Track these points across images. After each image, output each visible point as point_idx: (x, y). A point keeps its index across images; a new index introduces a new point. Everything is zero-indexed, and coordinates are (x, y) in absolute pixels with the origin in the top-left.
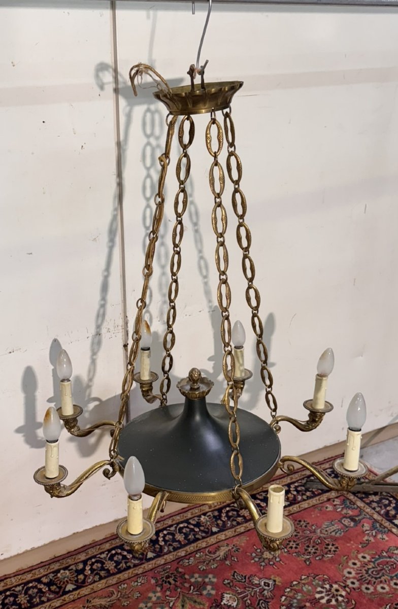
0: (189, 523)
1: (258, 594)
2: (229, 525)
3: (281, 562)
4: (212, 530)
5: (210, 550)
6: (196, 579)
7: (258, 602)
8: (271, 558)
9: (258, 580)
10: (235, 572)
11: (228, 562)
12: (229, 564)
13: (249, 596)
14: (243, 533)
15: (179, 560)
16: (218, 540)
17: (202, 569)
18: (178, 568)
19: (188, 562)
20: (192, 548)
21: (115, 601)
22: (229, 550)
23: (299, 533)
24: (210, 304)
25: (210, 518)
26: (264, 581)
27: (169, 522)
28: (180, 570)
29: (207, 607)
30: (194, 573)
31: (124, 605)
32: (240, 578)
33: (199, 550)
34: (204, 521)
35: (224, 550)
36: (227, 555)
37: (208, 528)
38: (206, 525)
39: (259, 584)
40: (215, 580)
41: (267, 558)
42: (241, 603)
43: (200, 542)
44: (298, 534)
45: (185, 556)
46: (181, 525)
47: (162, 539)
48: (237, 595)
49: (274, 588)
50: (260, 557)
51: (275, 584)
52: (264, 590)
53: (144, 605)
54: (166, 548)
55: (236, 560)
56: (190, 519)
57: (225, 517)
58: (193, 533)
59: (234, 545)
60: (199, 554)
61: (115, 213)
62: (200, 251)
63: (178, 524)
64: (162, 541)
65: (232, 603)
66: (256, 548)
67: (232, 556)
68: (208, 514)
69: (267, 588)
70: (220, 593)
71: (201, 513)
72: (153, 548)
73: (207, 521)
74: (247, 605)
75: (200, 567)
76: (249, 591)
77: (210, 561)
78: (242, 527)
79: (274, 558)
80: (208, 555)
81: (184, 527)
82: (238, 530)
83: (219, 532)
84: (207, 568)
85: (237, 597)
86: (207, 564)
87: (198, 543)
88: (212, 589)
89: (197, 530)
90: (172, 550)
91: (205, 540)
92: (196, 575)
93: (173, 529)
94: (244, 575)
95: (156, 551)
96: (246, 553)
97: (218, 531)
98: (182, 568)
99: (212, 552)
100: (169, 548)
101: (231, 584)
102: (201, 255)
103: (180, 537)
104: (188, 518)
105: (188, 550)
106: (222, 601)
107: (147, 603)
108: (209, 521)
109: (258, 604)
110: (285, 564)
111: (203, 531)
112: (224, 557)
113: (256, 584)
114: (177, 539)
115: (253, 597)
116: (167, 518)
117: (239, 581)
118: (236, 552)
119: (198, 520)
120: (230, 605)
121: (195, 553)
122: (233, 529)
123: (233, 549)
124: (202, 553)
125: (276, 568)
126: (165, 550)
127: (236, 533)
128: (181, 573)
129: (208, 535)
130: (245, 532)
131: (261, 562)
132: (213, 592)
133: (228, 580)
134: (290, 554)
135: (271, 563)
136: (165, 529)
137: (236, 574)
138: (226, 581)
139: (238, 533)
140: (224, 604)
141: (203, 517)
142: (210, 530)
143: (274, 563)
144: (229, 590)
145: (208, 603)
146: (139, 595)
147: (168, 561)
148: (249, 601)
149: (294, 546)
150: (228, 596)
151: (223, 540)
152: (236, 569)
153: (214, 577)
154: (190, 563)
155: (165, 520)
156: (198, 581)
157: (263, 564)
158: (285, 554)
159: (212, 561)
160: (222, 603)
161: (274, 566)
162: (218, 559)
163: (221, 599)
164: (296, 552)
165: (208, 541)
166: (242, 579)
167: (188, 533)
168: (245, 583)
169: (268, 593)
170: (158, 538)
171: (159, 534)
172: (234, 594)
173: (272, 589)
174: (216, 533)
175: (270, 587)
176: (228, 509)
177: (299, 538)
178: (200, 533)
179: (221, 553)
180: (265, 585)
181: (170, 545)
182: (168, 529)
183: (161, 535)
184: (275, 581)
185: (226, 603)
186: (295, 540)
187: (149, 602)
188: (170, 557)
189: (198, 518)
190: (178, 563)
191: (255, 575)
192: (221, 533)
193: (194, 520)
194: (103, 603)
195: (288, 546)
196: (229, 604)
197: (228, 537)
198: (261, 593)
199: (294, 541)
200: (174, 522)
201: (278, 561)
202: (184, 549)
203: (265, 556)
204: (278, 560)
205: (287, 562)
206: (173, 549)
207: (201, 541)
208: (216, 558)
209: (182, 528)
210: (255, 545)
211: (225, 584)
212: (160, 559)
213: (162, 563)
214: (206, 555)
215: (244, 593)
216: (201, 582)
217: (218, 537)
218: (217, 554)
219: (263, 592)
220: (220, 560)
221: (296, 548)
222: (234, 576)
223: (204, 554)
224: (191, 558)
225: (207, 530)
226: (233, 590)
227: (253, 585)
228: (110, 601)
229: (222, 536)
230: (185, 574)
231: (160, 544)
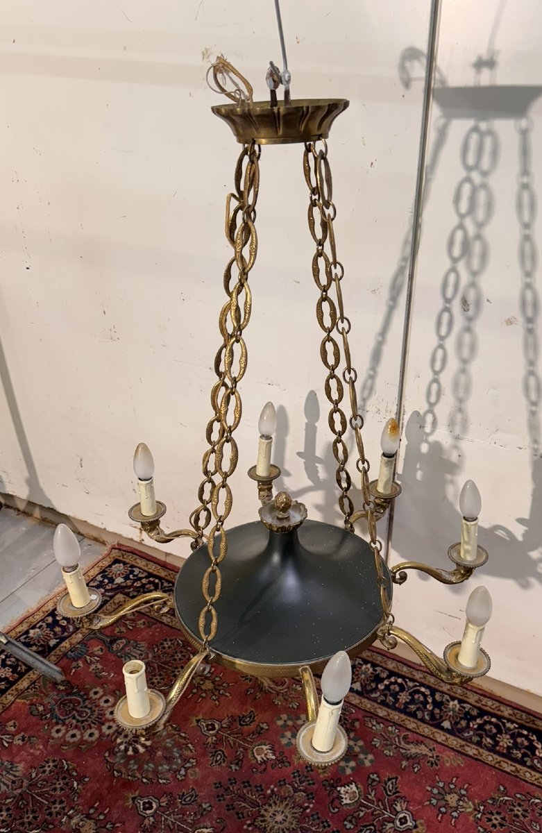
0: (433, 695)
1: (381, 818)
2: (466, 735)
3: (454, 820)
4: (442, 722)
5: (410, 736)
6: (355, 745)
7: (368, 824)
8: (451, 805)
9: (404, 808)
10: (397, 778)
11: (404, 763)
12: (403, 767)
13: (369, 810)
14: (467, 755)
15: (371, 715)
16: (431, 737)
17: (373, 743)
18: (358, 720)
19: (373, 725)
20: (396, 717)
21: (274, 692)
22: (426, 755)
23: (525, 816)
24: (536, 446)
25: (460, 710)
26: (407, 816)
27: (418, 676)
28: (357, 724)
29: (325, 777)
30: (363, 739)
31: (274, 703)
32: (391, 789)
33: (400, 725)
34: (451, 706)
35: (421, 750)
36: (416, 756)
37: (441, 717)
38: (446, 712)
39: (398, 812)
40: (367, 764)
41: (446, 801)
42: (352, 807)
43: (412, 719)
44: (522, 818)
45: (381, 718)
46: (423, 689)
47: (388, 683)
48: (363, 797)
49: (403, 831)
50: (444, 793)
51: (411, 830)
52: (393, 822)
53: (286, 719)
54: (378, 694)
55: (416, 770)
56: (442, 692)
57: (477, 724)
58: (421, 706)
59: (437, 756)
60: (394, 728)
61: (403, 264)
62: (531, 363)
63: (422, 685)
64: (386, 685)
65: (346, 798)
66: (454, 782)
67: (419, 764)
68: (465, 705)
69: (398, 823)
70: (352, 778)
71: (461, 697)
72: (368, 683)
73: (453, 710)
74: (356, 814)
75: (375, 740)
76: (379, 806)
77: (391, 745)
78: (477, 749)
79: (453, 809)
80: (399, 739)
81: (423, 694)
82: (466, 748)
83: (447, 731)
84: (379, 748)
85: (359, 799)
86: (386, 745)
87: (409, 718)
88: (352, 769)
89: (430, 707)
90: (379, 701)
91: (419, 723)
92: (361, 743)
93: (411, 684)
94: (398, 790)
95: (365, 686)
96: (437, 774)
97: (447, 729)
98: (360, 724)
99: (407, 740)
100: (380, 696)
101: (374, 784)
102: (531, 368)
103: (404, 697)
104: (440, 689)
105: (391, 716)
106: (341, 787)
107: (290, 719)
108: (454, 712)
109: (366, 826)
110: (455, 826)
111: (432, 714)
112: (411, 756)
113: (395, 809)
114: (398, 697)
115: (372, 814)
116: (421, 671)
117: (385, 789)
118: (429, 764)
119: (448, 701)
120: (342, 798)
121: (392, 724)
122: (464, 743)
123: (431, 759)
124: (397, 731)
125: (439, 818)
126: (374, 695)
127: (460, 749)
128: (354, 726)
129: (431, 722)
130: (470, 757)
131: (435, 798)
132: (348, 771)
133: (378, 777)
134: (477, 823)
135: (443, 810)
136: (403, 677)
137: (394, 781)
138: (375, 776)
139: (463, 751)
140: (339, 791)
141: (456, 702)
142: (441, 720)
143: (445, 813)
144: (362, 785)
145: (330, 774)
146: (295, 707)
147: (360, 706)
148: (362, 814)
149: (495, 822)
150: (354, 789)
151: (436, 741)
152: (401, 777)
153: (371, 761)
154: (374, 728)
155: (418, 670)
156: (353, 748)
157: (434, 801)
158: (471, 818)
159: (394, 746)
160: (339, 789)
161: (440, 815)
162: (403, 751)
163: (345, 784)
164: (485, 829)
165: (420, 728)
166: (390, 791)
167: (417, 702)
168: (387, 797)
169: (391, 828)
170: (386, 679)
171: (392, 677)
172: (362, 793)
173: (401, 830)
174: (442, 729)
175: (402, 827)
176: (494, 720)
177: (514, 821)
178: (426, 713)
179: (414, 750)
180: (400, 819)
181: (385, 696)
182: (407, 680)
183: (393, 679)
184: (416, 827)
185: (342, 792)
186: (507, 819)
187: (292, 721)
188: (368, 704)
189: (449, 698)
190: (364, 717)
191: (408, 802)
192: (446, 734)
193: (443, 696)
194: (266, 684)
195: (489, 816)
196: (343, 796)
197: (446, 743)
198: (385, 821)
199: (503, 819)
200: (423, 681)
201: (453, 816)
202: (390, 711)
203: (448, 797)
204: (455, 814)
205: (459, 826)
206: (381, 701)
207: (415, 720)
208: (402, 748)
209: (418, 692)
210: (457, 778)
211: (369, 777)
212: (357, 697)
213: (353, 702)
214: (398, 736)
215: (370, 803)
216: (355, 752)
217: (435, 734)
218: (408, 746)
219: (389, 822)
220: (402, 754)
221: (494, 826)
222: (389, 780)
223: (398, 734)
224: (382, 725)
225: (438, 716)
226: (366, 789)
227: (391, 806)
228: (270, 688)
229: (440, 737)
230: (355, 731)
231: (379, 686)
